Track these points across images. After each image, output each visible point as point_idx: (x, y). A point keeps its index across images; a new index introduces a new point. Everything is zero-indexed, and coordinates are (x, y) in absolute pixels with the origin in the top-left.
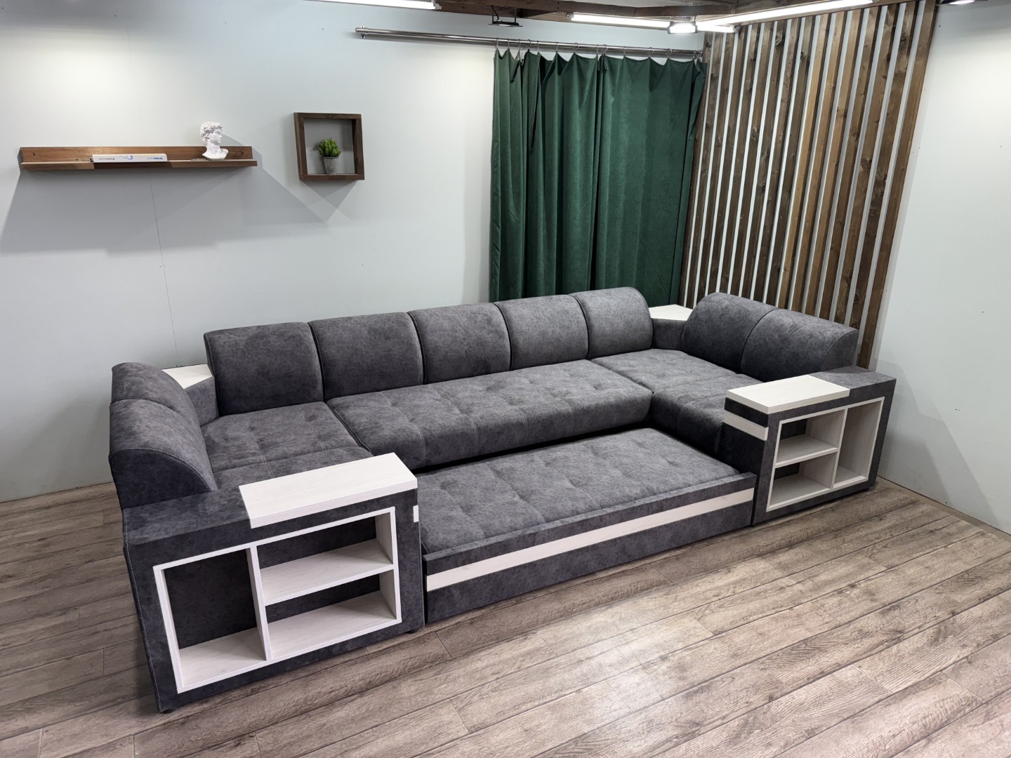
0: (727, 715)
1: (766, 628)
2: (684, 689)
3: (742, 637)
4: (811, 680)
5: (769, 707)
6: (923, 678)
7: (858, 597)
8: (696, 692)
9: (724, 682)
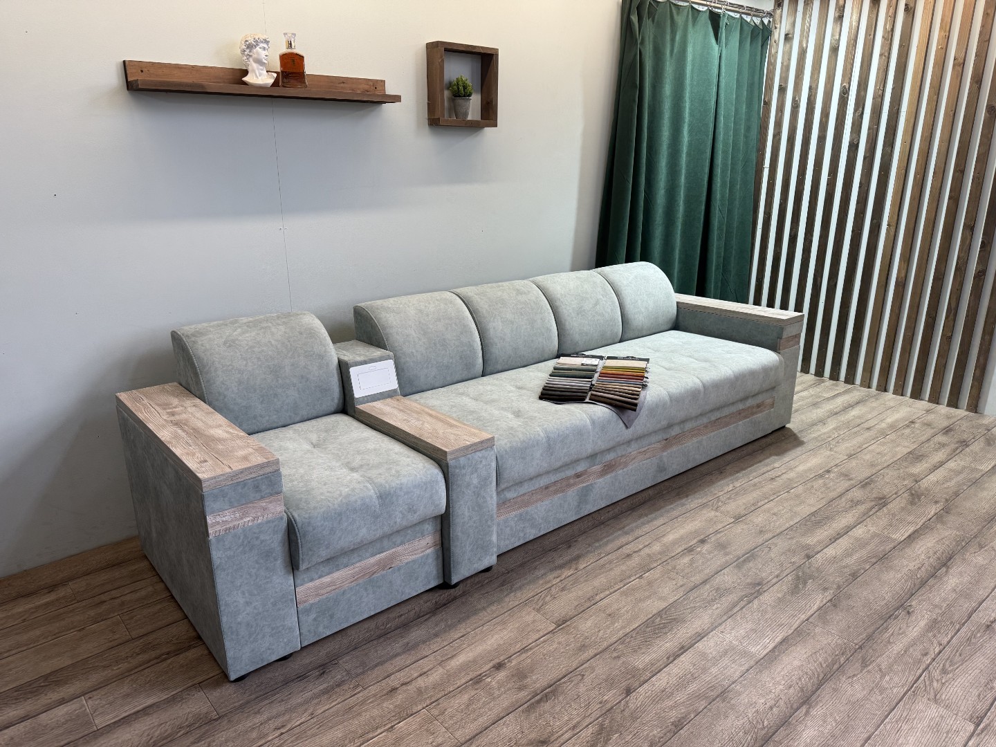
0: (578, 723)
1: (615, 606)
2: (525, 700)
3: (589, 623)
4: (671, 659)
5: (627, 703)
6: (790, 632)
7: (710, 553)
8: (539, 702)
9: (572, 681)
